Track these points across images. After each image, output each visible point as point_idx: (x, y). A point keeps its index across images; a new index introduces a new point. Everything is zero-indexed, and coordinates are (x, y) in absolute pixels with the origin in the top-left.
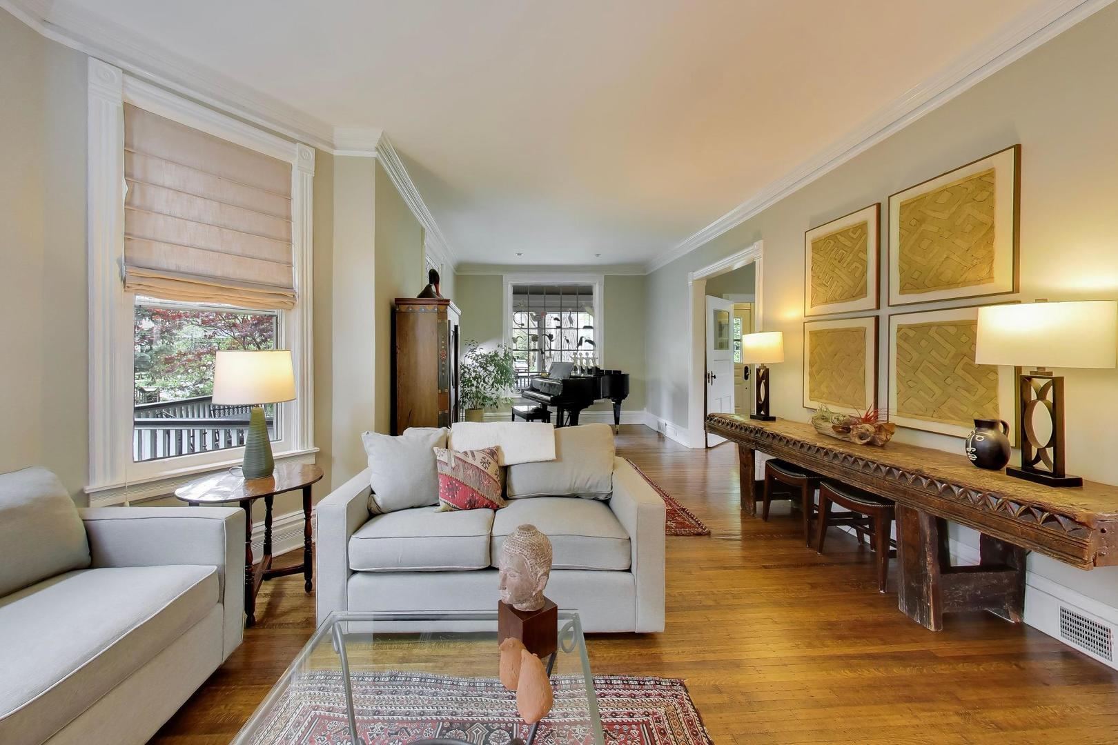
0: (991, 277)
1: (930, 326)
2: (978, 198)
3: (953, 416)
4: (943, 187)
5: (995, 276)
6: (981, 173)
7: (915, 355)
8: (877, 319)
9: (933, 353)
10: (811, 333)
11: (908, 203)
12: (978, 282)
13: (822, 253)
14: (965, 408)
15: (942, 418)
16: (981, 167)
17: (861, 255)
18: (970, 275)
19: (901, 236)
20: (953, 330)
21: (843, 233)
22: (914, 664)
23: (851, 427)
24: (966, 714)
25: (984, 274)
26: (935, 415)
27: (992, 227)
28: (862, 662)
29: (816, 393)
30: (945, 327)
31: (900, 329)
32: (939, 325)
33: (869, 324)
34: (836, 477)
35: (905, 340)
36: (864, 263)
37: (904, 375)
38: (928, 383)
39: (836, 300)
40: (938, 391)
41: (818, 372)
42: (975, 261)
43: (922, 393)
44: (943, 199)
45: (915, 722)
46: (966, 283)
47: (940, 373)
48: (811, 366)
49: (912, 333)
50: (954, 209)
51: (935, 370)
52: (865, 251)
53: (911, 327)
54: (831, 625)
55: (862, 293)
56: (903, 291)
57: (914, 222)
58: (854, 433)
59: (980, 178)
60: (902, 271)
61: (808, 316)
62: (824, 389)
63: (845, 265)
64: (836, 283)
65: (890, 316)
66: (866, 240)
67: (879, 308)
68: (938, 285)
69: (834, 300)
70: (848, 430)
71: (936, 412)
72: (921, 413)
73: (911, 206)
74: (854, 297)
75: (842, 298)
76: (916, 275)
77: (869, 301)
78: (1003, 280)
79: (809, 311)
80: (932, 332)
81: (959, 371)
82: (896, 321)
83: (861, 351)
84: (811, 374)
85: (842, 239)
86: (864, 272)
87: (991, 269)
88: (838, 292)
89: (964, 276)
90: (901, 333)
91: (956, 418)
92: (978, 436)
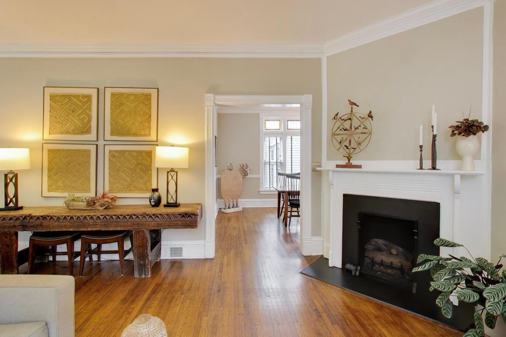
0: (150, 135)
1: (125, 151)
2: (146, 103)
3: (135, 190)
4: (132, 93)
5: (151, 134)
6: (147, 93)
7: (119, 164)
8: (97, 145)
9: (127, 163)
10: (49, 150)
11: (115, 94)
12: (145, 135)
13: (59, 104)
14: (140, 186)
15: (131, 191)
16: (146, 91)
17: (87, 111)
18: (143, 132)
19: (111, 109)
20: (135, 154)
21: (77, 96)
22: (158, 291)
23: (96, 201)
24: (182, 293)
25: (148, 133)
26: (128, 190)
27: (150, 115)
28: (149, 303)
29: (53, 187)
30: (132, 152)
31: (110, 151)
32: (129, 151)
33: (93, 148)
34: (98, 229)
35: (113, 157)
36: (90, 117)
37: (112, 173)
38: (124, 176)
39: (70, 133)
40: (129, 179)
41: (56, 174)
42: (144, 127)
43: (121, 181)
44: (132, 98)
45: (179, 306)
46: (140, 135)
47: (130, 172)
48: (49, 171)
49: (116, 154)
50: (136, 104)
51: (128, 171)
52: (90, 110)
53: (116, 151)
54: (125, 300)
55: (88, 131)
56: (112, 134)
57: (118, 104)
58: (98, 204)
59: (146, 95)
60: (112, 125)
61: (45, 140)
62: (60, 184)
63: (76, 114)
64: (70, 123)
65: (104, 145)
66: (91, 104)
67: (98, 141)
68: (129, 134)
69: (68, 133)
70: (94, 203)
71: (128, 188)
72: (121, 190)
73: (117, 96)
74: (83, 133)
75: (75, 132)
76: (119, 128)
77: (92, 136)
78: (153, 137)
79: (47, 136)
80: (126, 154)
81: (138, 170)
82: (108, 148)
83: (88, 162)
84: (49, 176)
85: (75, 100)
86: (89, 121)
87: (150, 132)
88: (72, 129)
89: (140, 133)
90: (110, 154)
91: (136, 190)
92: (155, 195)
